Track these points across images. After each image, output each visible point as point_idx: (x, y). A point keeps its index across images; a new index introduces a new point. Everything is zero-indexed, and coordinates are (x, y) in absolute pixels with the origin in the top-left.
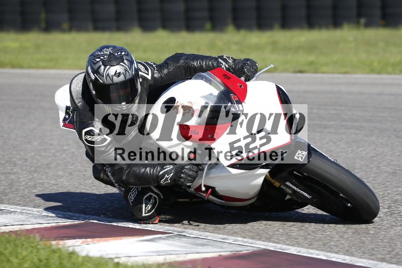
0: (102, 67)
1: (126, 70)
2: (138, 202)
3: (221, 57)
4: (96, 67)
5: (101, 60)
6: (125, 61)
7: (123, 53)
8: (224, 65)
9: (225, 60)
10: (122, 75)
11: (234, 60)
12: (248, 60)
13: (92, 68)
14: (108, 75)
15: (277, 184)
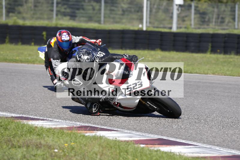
0: (83, 56)
1: (91, 58)
2: (91, 107)
3: (124, 55)
4: (80, 55)
5: (82, 53)
6: (91, 54)
7: (90, 52)
8: (125, 57)
9: (126, 56)
10: (90, 60)
11: (129, 56)
12: (134, 55)
13: (78, 56)
14: (84, 59)
15: (144, 103)
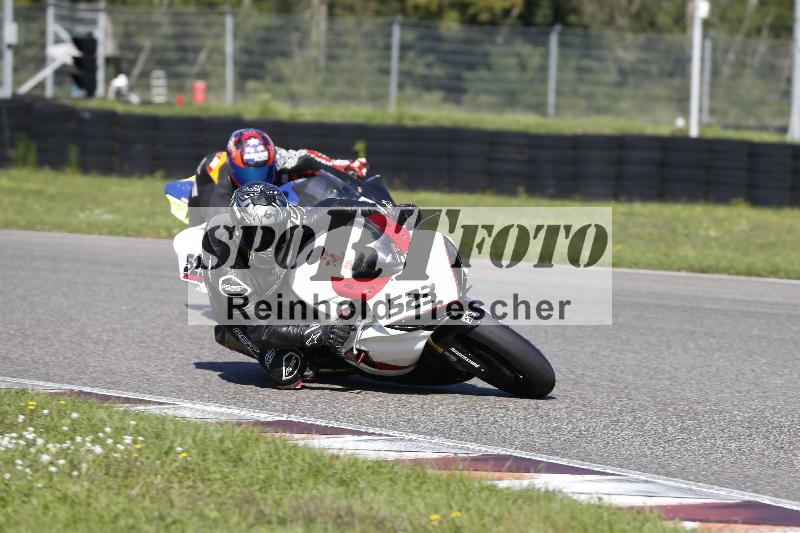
0: (251, 206)
2: (277, 365)
4: (244, 205)
5: (251, 197)
6: (277, 201)
7: (275, 193)
13: (239, 205)
15: (440, 350)
